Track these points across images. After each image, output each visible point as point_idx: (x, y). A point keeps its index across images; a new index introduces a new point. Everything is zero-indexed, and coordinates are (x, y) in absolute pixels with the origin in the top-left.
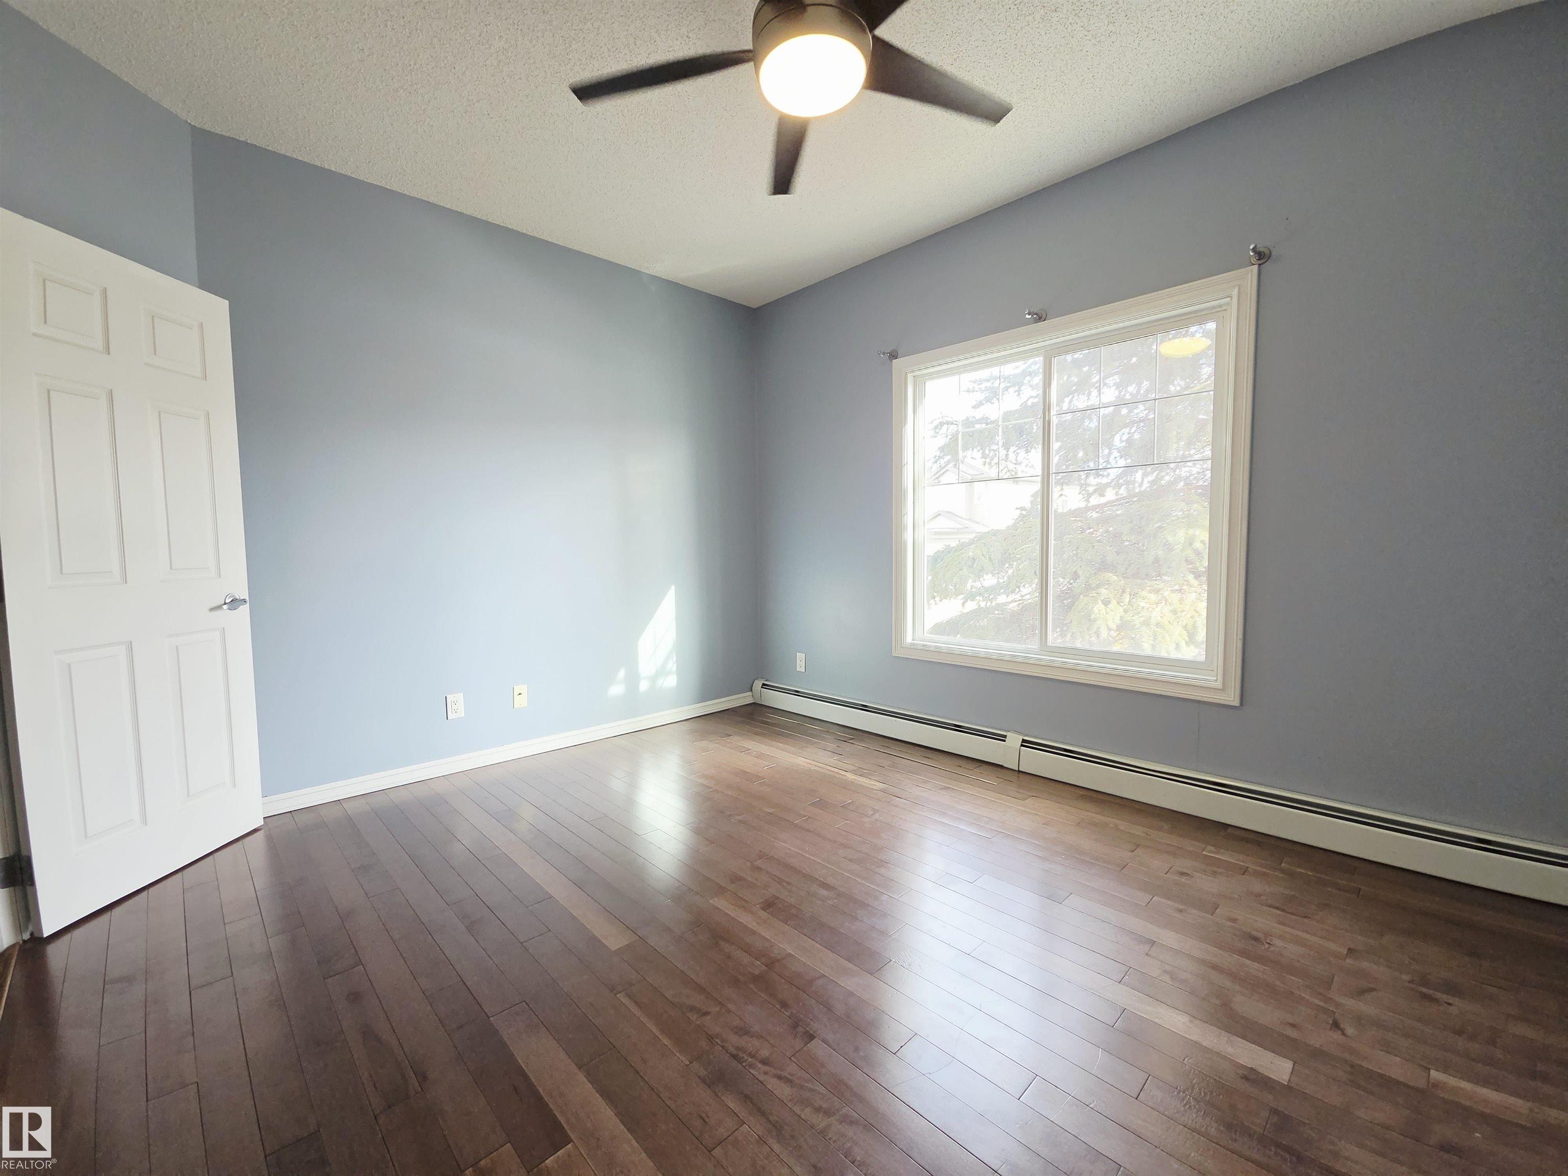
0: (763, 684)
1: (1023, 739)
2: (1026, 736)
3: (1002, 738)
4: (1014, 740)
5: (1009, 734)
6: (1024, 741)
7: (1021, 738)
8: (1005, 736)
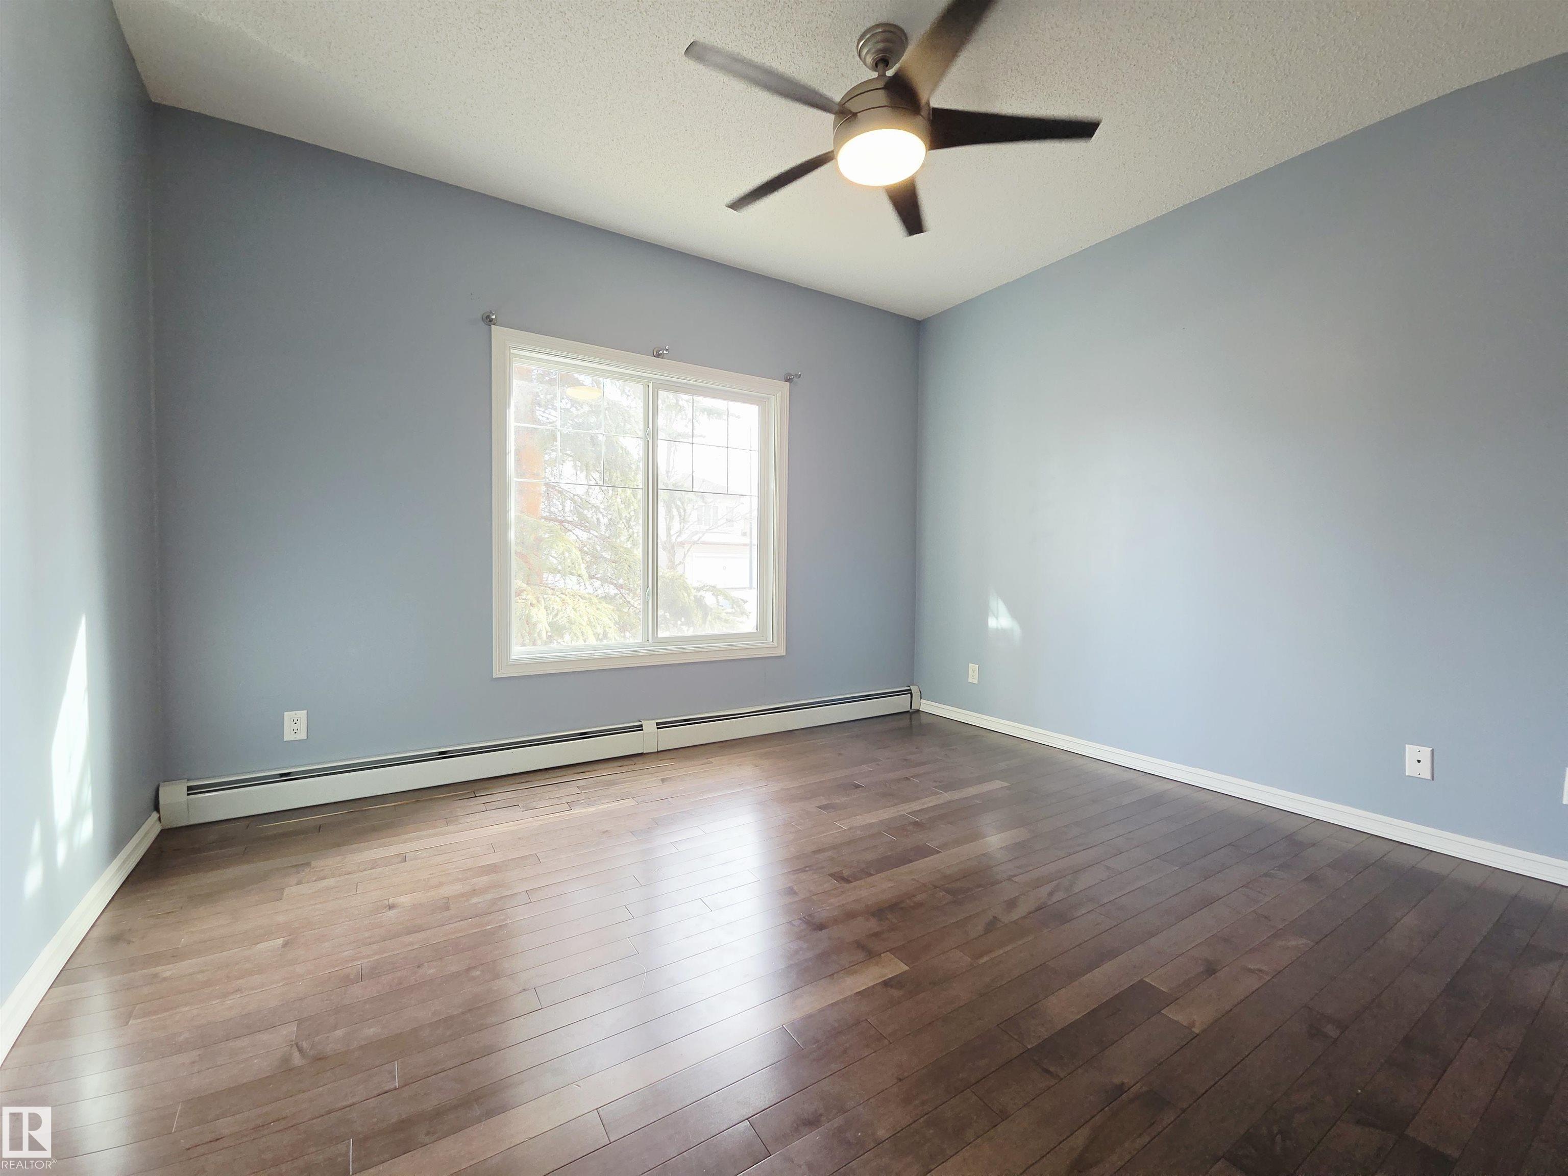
0: (189, 788)
1: (656, 723)
2: (657, 719)
3: (640, 728)
4: (650, 726)
5: (644, 723)
6: (657, 724)
7: (654, 722)
8: (641, 726)
